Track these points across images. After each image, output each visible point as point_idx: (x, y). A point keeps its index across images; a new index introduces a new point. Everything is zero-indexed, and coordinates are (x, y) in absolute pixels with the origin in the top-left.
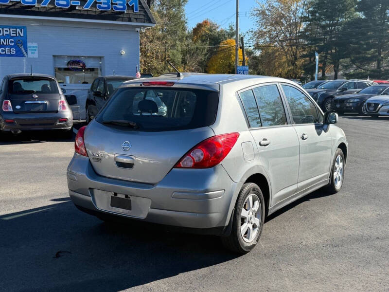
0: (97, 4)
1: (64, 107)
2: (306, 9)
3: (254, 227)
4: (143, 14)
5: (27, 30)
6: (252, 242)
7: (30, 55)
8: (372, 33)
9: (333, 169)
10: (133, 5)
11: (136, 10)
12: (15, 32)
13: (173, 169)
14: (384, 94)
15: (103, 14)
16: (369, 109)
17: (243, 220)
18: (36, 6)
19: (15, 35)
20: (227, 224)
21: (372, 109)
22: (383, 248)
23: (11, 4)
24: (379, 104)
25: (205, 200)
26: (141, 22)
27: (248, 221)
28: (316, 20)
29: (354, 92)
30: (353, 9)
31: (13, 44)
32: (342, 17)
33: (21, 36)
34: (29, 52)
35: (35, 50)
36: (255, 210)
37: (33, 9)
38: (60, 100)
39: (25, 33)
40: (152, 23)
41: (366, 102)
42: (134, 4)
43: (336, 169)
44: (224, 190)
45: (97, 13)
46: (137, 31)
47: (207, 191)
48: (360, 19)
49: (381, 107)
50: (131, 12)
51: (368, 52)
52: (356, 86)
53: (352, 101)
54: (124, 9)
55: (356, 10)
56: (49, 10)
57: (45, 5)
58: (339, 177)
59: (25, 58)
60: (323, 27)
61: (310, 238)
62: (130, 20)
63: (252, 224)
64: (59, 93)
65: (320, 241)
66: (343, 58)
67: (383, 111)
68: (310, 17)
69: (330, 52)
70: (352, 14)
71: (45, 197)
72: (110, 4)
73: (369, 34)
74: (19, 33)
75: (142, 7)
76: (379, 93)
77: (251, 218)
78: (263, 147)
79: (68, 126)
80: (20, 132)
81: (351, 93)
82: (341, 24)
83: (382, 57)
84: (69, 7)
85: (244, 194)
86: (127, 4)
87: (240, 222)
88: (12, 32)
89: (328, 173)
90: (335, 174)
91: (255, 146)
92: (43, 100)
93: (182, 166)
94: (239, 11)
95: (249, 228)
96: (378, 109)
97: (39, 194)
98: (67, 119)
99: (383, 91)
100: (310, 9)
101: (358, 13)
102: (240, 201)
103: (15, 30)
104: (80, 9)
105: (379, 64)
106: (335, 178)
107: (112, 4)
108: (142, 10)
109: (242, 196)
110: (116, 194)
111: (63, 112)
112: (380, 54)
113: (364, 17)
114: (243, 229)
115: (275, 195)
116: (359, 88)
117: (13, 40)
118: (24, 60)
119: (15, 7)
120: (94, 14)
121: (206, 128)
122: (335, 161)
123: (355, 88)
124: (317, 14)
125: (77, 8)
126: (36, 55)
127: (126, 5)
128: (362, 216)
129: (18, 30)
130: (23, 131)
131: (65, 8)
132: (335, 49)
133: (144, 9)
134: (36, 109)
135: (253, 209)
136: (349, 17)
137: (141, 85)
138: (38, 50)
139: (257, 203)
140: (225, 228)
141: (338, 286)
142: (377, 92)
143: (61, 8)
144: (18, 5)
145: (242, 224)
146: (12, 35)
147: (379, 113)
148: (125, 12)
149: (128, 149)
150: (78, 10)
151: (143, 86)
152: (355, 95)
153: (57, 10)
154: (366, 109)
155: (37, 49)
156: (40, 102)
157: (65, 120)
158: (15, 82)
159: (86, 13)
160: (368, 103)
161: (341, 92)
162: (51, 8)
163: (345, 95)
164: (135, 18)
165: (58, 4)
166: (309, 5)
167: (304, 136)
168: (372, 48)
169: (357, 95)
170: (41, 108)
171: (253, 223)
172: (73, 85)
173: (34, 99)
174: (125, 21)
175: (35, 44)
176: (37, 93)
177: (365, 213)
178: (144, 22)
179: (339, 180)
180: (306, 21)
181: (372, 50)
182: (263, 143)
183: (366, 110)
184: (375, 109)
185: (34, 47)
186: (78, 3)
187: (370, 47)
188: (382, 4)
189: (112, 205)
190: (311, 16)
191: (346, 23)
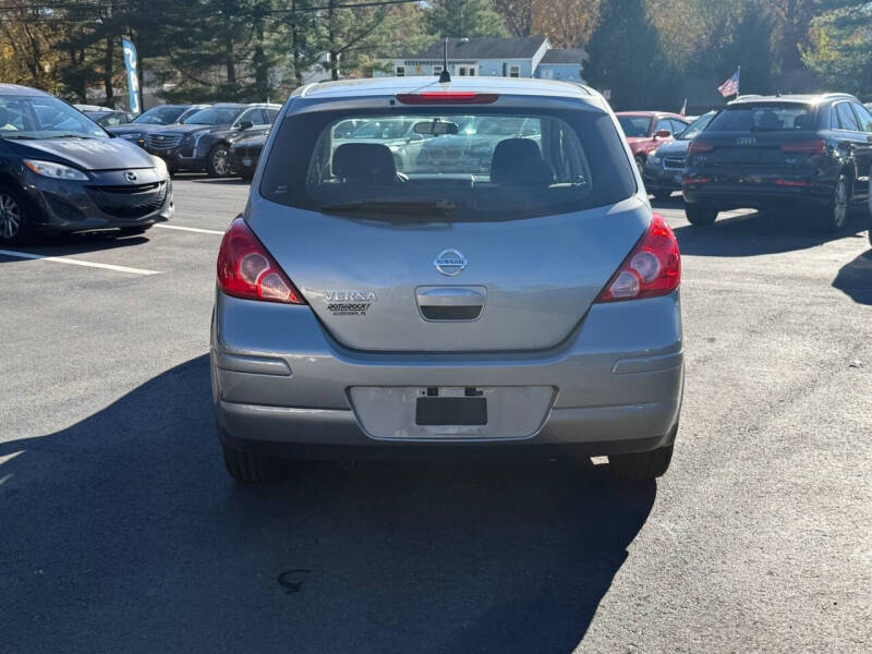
52: (265, 117)
81: (257, 133)
83: (236, 56)
93: (618, 296)
105: (231, 72)
110: (433, 391)
137: (392, 103)
149: (459, 270)
151: (399, 105)
161: (240, 130)
163: (255, 137)
168: (212, 36)
181: (214, 39)
189: (419, 423)
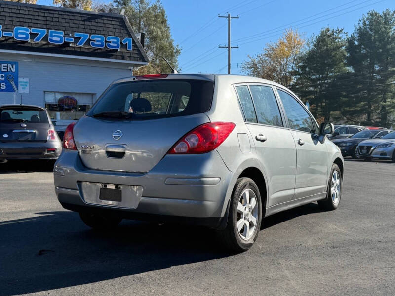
0: (91, 42)
1: (53, 137)
2: (296, 64)
3: (251, 225)
4: (137, 52)
5: (19, 66)
6: (249, 240)
7: (21, 90)
8: (361, 86)
9: (330, 185)
10: (127, 44)
11: (130, 48)
12: (6, 67)
13: (167, 155)
14: (376, 138)
15: (97, 51)
16: (361, 152)
17: (240, 215)
18: (29, 42)
19: (6, 70)
20: (223, 215)
21: (364, 151)
22: (385, 249)
23: (3, 39)
24: (371, 147)
25: (200, 186)
26: (135, 60)
27: (245, 217)
28: (306, 74)
29: (346, 136)
30: (342, 63)
31: (4, 79)
32: (332, 72)
33: (12, 71)
34: (20, 87)
35: (26, 86)
36: (252, 207)
37: (26, 45)
38: (49, 130)
39: (17, 69)
40: (145, 61)
41: (359, 145)
42: (128, 42)
43: (333, 184)
44: (220, 178)
45: (90, 51)
46: (131, 69)
47: (203, 176)
48: (349, 73)
49: (373, 150)
50: (124, 50)
51: (358, 105)
52: (347, 131)
53: (344, 145)
54: (118, 47)
55: (345, 65)
56: (42, 46)
57: (39, 40)
58: (336, 193)
59: (15, 93)
60: (313, 81)
61: (309, 241)
62: (123, 58)
63: (248, 221)
64: (48, 122)
65: (320, 243)
66: (333, 111)
67: (376, 154)
68: (300, 72)
69: (320, 104)
70: (341, 68)
71: (30, 211)
72: (104, 41)
73: (358, 87)
74: (10, 68)
75: (135, 46)
76: (371, 138)
77: (247, 214)
78: (260, 142)
79: (57, 157)
80: (6, 161)
81: (343, 137)
82: (330, 78)
83: (372, 110)
84: (63, 43)
85: (240, 187)
86: (121, 43)
87: (236, 216)
88: (3, 67)
89: (325, 186)
90: (332, 189)
91: (251, 139)
92: (33, 129)
93: (176, 152)
94: (231, 63)
95: (245, 224)
96: (370, 152)
97: (24, 209)
98: (56, 149)
99: (375, 135)
100: (300, 64)
101: (347, 68)
102: (236, 193)
103: (6, 65)
104: (73, 46)
105: (369, 116)
106: (332, 193)
107: (106, 42)
108: (136, 49)
109: (239, 188)
110: (105, 186)
111: (52, 141)
112: (370, 107)
113: (353, 71)
114: (240, 224)
115: (272, 196)
116: (350, 133)
117: (4, 75)
118: (14, 95)
119: (8, 42)
120: (87, 51)
121: (201, 115)
122: (332, 176)
123: (347, 133)
124: (307, 69)
125: (70, 45)
126: (27, 91)
127: (119, 43)
128: (361, 226)
129: (10, 65)
130: (10, 161)
131: (59, 45)
132: (325, 102)
133: (138, 48)
134: (24, 138)
135: (250, 206)
136: (339, 71)
137: (134, 79)
138: (30, 86)
139: (254, 200)
140: (220, 219)
141: (341, 276)
142: (368, 136)
143: (55, 45)
144: (11, 40)
145: (239, 219)
146: (3, 70)
147: (372, 155)
148: (119, 50)
149: (120, 138)
150: (71, 47)
151: (136, 80)
152: (347, 139)
153: (50, 46)
154: (359, 152)
155: (28, 85)
156: (28, 131)
157: (54, 150)
158: (4, 111)
159: (79, 50)
160: (360, 146)
161: (333, 136)
162: (44, 45)
163: (337, 140)
164: (129, 57)
165: (51, 40)
166: (298, 60)
167: (301, 141)
168: (361, 102)
169: (349, 139)
170: (29, 137)
171: (250, 220)
172: (64, 121)
173: (23, 128)
174: (118, 59)
175: (26, 80)
176: (26, 122)
177: (365, 224)
178: (138, 61)
179: (337, 197)
180: (296, 75)
181: (362, 103)
182: (259, 137)
183: (359, 154)
184: (368, 152)
185: (25, 82)
186: (72, 40)
187: (360, 100)
188: (370, 59)
189: (100, 198)
190: (301, 70)
191: (335, 77)
